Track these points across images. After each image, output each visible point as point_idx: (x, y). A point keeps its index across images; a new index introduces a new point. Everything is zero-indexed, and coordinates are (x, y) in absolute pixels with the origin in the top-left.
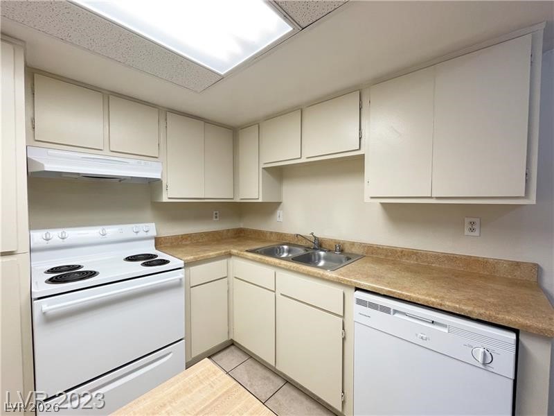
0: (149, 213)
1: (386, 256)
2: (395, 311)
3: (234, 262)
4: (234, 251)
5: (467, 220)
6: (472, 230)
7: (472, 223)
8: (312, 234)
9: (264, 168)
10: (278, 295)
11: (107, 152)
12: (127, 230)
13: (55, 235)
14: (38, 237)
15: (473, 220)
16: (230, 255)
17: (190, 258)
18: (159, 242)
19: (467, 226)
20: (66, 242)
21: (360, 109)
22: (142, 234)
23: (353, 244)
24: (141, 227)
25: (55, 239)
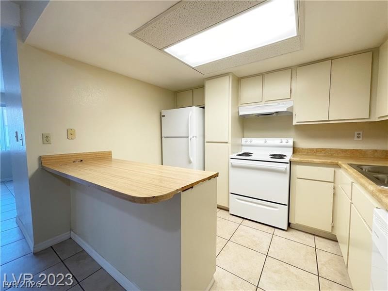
0: (293, 133)
4: (340, 162)
11: (263, 102)
12: (276, 141)
13: (249, 140)
16: (338, 166)
17: (297, 159)
18: (295, 150)
20: (252, 144)
22: (284, 143)
24: (284, 140)
25: (249, 143)
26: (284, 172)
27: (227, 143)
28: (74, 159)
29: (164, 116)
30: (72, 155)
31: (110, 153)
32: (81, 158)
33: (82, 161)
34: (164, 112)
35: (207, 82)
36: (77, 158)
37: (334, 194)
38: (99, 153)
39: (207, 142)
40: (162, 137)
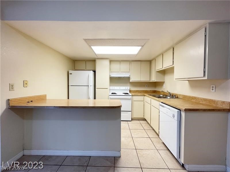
0: (129, 84)
1: (188, 99)
2: (165, 107)
3: (145, 97)
4: (145, 94)
5: (211, 86)
6: (213, 90)
7: (213, 87)
8: (167, 91)
9: (157, 72)
10: (151, 106)
11: (120, 72)
12: (124, 88)
13: (113, 87)
14: (111, 88)
15: (213, 86)
16: (145, 96)
17: (133, 94)
18: (130, 91)
19: (211, 88)
20: (114, 89)
21: (173, 53)
22: (127, 89)
23: (180, 95)
24: (127, 87)
25: (113, 88)
26: (130, 99)
27: (107, 88)
28: (28, 100)
29: (71, 74)
30: (26, 98)
31: (45, 96)
32: (32, 100)
33: (32, 101)
34: (70, 72)
35: (97, 60)
36: (29, 99)
37: (144, 105)
38: (40, 96)
39: (97, 88)
40: (68, 86)
